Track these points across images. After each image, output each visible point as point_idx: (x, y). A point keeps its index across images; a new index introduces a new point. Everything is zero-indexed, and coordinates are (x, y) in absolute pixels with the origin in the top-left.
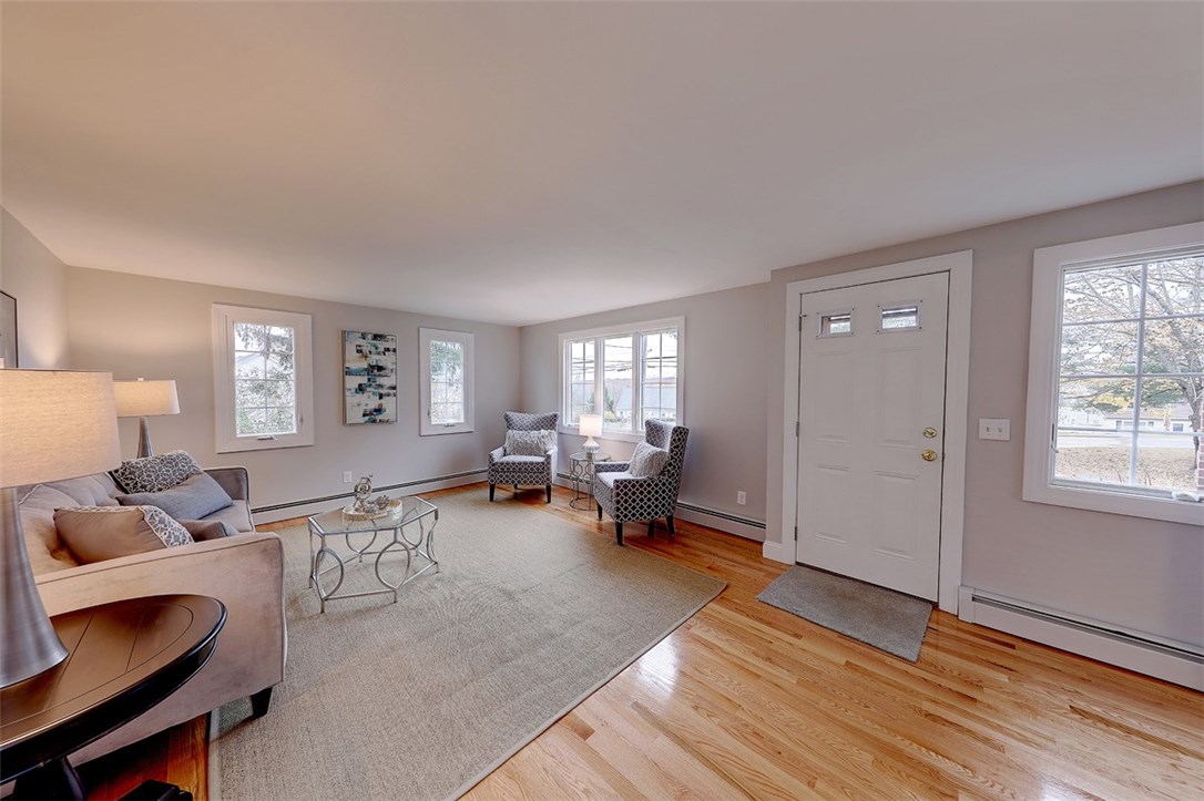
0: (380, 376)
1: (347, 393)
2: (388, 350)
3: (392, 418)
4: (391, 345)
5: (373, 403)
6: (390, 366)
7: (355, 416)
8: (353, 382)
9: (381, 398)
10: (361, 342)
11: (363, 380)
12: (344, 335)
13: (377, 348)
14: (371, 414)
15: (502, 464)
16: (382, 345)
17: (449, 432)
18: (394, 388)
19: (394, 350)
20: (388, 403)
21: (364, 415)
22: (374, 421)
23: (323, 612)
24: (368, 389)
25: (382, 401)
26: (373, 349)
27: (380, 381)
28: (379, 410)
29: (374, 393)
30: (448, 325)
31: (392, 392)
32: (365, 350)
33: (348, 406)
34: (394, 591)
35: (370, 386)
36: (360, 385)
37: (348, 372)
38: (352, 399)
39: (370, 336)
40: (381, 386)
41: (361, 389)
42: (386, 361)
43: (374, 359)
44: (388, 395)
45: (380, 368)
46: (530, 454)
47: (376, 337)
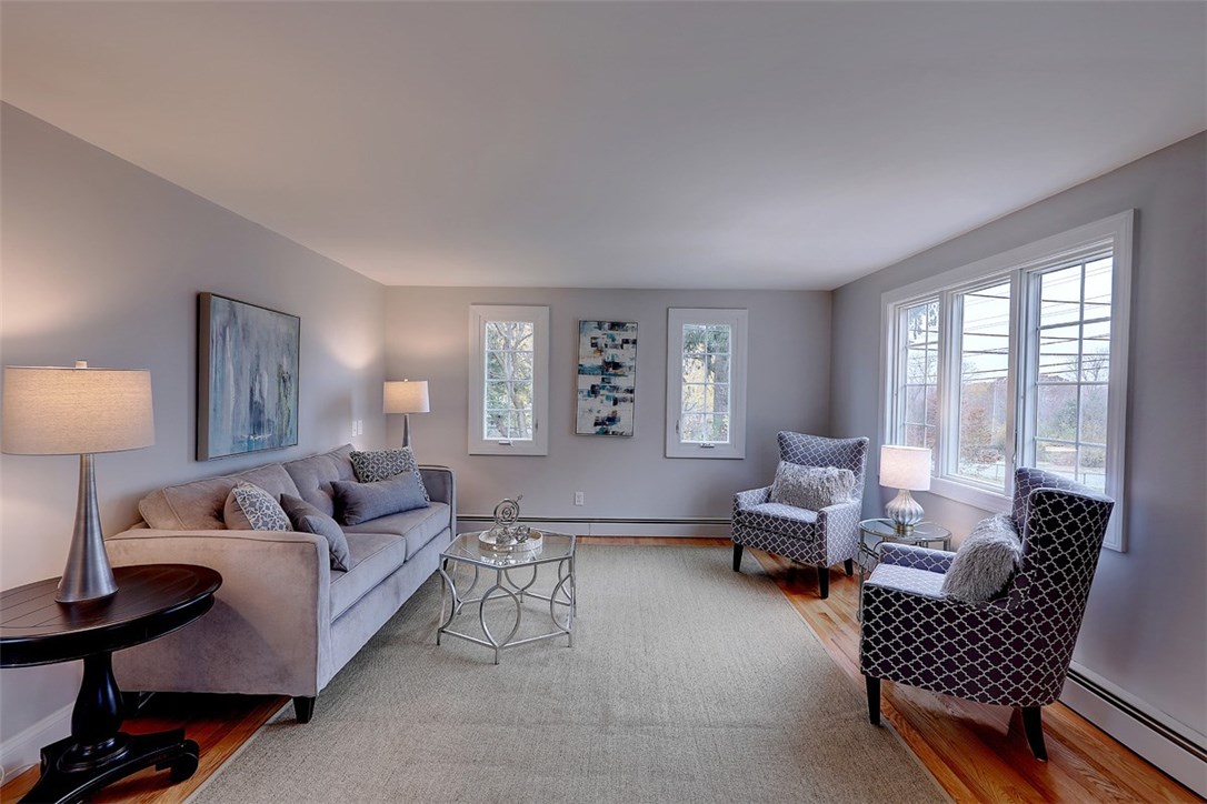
0: (616, 375)
1: (580, 396)
2: (626, 341)
3: (627, 430)
4: (630, 336)
5: (606, 410)
6: (628, 363)
7: (586, 426)
8: (586, 382)
9: (615, 403)
10: (597, 333)
11: (597, 380)
12: (581, 325)
13: (613, 340)
14: (602, 423)
15: (750, 514)
16: (620, 336)
17: (704, 457)
18: (631, 391)
19: (635, 342)
20: (623, 410)
21: (596, 424)
22: (606, 433)
23: (438, 644)
24: (602, 392)
25: (617, 408)
26: (610, 342)
27: (616, 381)
28: (612, 420)
29: (608, 398)
30: (706, 299)
31: (629, 396)
32: (601, 343)
33: (579, 413)
35: (603, 388)
36: (593, 387)
37: (581, 370)
38: (581, 404)
39: (606, 326)
40: (615, 388)
41: (594, 391)
42: (623, 356)
43: (610, 354)
44: (624, 400)
45: (617, 366)
47: (614, 326)
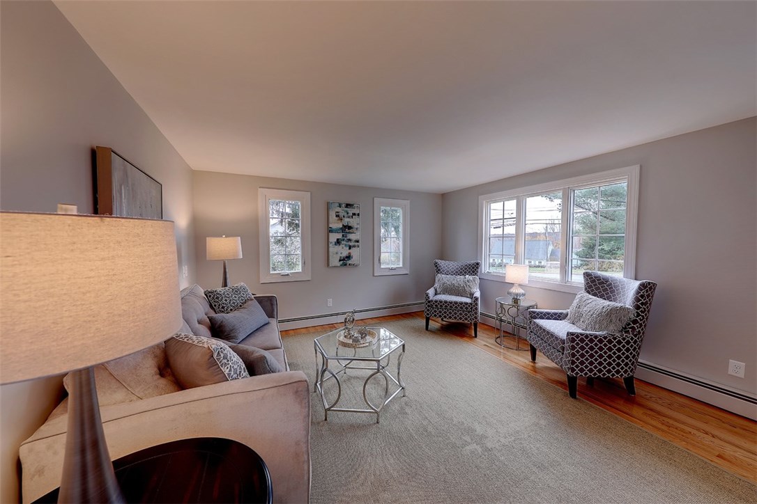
0: (349, 233)
1: (330, 245)
2: (354, 214)
3: (356, 263)
4: (356, 211)
5: (345, 252)
6: (355, 226)
7: (335, 261)
8: (334, 237)
9: (350, 248)
10: (338, 209)
11: (339, 236)
12: (328, 206)
13: (348, 213)
14: (344, 260)
15: (436, 301)
16: (351, 211)
17: (392, 274)
18: (358, 242)
19: (358, 215)
20: (354, 251)
21: (340, 260)
22: (346, 265)
24: (343, 242)
25: (350, 251)
26: (346, 215)
27: (351, 236)
28: (349, 257)
29: (346, 245)
30: (393, 194)
31: (357, 244)
32: (341, 214)
33: (330, 254)
34: (376, 412)
35: (344, 240)
36: (338, 239)
37: (330, 231)
38: (333, 249)
39: (343, 205)
40: (350, 240)
41: (338, 242)
42: (353, 222)
43: (346, 221)
44: (354, 246)
45: (350, 228)
46: (457, 295)
47: (348, 205)
